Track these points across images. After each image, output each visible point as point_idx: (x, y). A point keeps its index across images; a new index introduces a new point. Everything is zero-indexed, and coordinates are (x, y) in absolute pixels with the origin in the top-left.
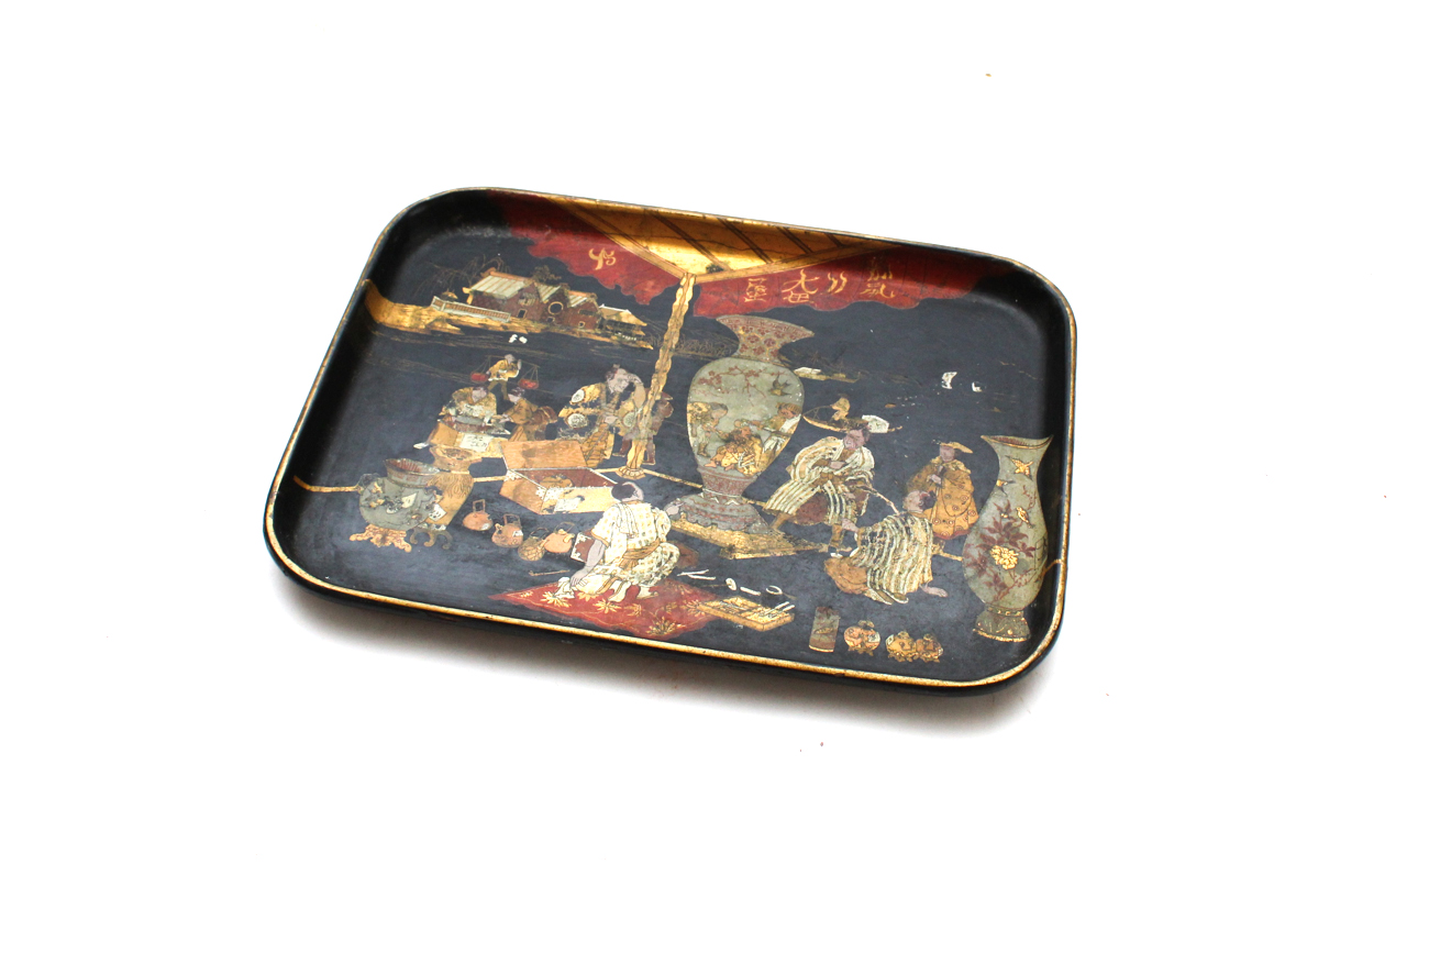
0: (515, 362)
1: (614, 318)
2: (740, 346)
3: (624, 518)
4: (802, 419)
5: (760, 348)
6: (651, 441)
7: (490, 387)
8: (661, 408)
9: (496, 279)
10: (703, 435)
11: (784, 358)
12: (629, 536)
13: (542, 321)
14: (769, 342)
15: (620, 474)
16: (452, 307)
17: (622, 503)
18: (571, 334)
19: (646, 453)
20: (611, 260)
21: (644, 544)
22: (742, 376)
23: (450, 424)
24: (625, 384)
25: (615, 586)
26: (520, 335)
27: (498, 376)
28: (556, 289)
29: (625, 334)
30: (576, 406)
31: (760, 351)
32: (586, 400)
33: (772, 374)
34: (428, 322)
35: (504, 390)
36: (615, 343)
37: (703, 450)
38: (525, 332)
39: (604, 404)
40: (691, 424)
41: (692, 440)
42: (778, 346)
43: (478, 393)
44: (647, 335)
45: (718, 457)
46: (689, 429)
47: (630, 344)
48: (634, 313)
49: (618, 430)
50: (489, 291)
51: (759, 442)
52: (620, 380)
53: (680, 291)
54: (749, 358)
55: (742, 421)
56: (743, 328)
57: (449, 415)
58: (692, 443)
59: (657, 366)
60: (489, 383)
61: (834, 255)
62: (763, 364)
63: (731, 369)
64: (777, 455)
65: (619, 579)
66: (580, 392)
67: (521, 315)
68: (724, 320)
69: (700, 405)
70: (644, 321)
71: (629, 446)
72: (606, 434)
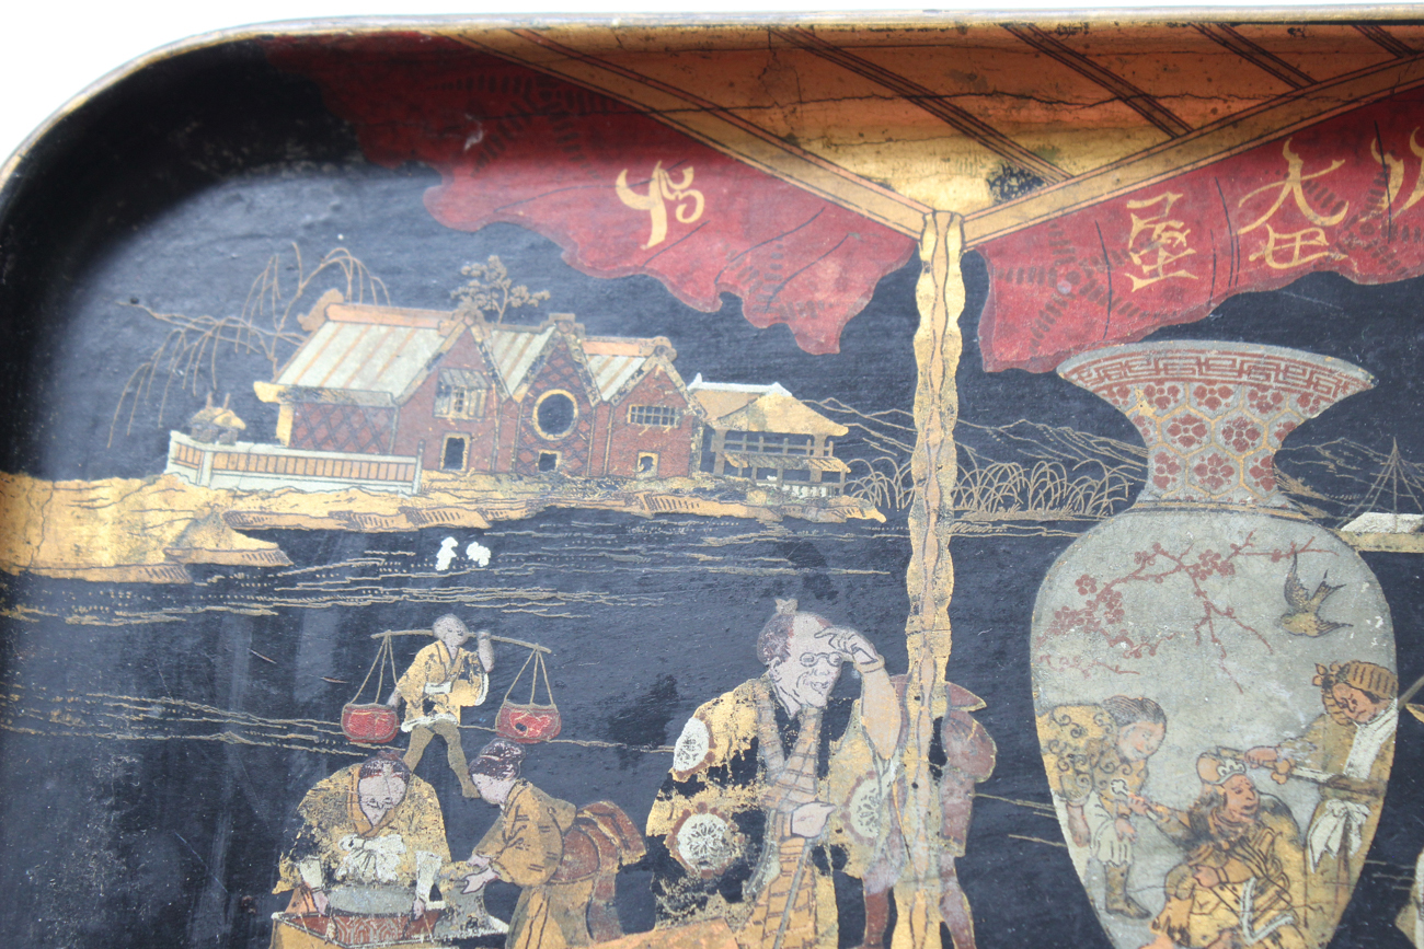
0: (470, 644)
1: (743, 423)
2: (1153, 465)
4: (1404, 714)
5: (1216, 459)
6: (953, 883)
7: (412, 758)
8: (955, 745)
9: (351, 332)
10: (1109, 835)
11: (1297, 486)
13: (520, 471)
14: (1243, 435)
16: (234, 465)
18: (618, 505)
19: (945, 932)
20: (690, 201)
22: (1183, 578)
23: (313, 923)
24: (827, 673)
26: (466, 535)
27: (428, 707)
28: (540, 341)
29: (791, 475)
30: (690, 787)
31: (1215, 473)
32: (720, 754)
33: (1276, 557)
34: (170, 535)
35: (455, 756)
36: (765, 516)
37: (1119, 880)
38: (481, 523)
39: (775, 763)
40: (1063, 794)
41: (1079, 857)
42: (1269, 445)
43: (381, 786)
44: (858, 470)
45: (1177, 912)
46: (1062, 816)
47: (812, 515)
48: (800, 393)
49: (840, 854)
50: (336, 382)
51: (1286, 828)
52: (810, 661)
53: (925, 286)
54: (1188, 506)
55: (1217, 754)
56: (1149, 392)
57: (305, 889)
58: (1080, 868)
59: (913, 586)
60: (402, 739)
61: (1382, 83)
62: (1239, 522)
63: (1143, 559)
64: (1357, 868)
66: (693, 727)
67: (454, 455)
68: (1082, 370)
69: (1079, 716)
70: (840, 419)
71: (886, 915)
72: (807, 880)
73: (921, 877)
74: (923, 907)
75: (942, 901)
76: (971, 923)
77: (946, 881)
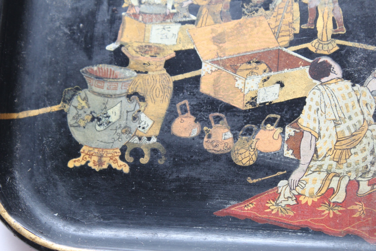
3: (327, 102)
6: (337, 5)
12: (336, 124)
15: (313, 49)
17: (322, 84)
19: (334, 20)
21: (353, 130)
23: (135, 16)
25: (334, 184)
57: (132, 6)
65: (336, 175)
71: (315, 14)
72: (290, 4)
73: (327, 3)
74: (327, 12)
75: (333, 10)
76: (342, 17)
77: (335, 4)
